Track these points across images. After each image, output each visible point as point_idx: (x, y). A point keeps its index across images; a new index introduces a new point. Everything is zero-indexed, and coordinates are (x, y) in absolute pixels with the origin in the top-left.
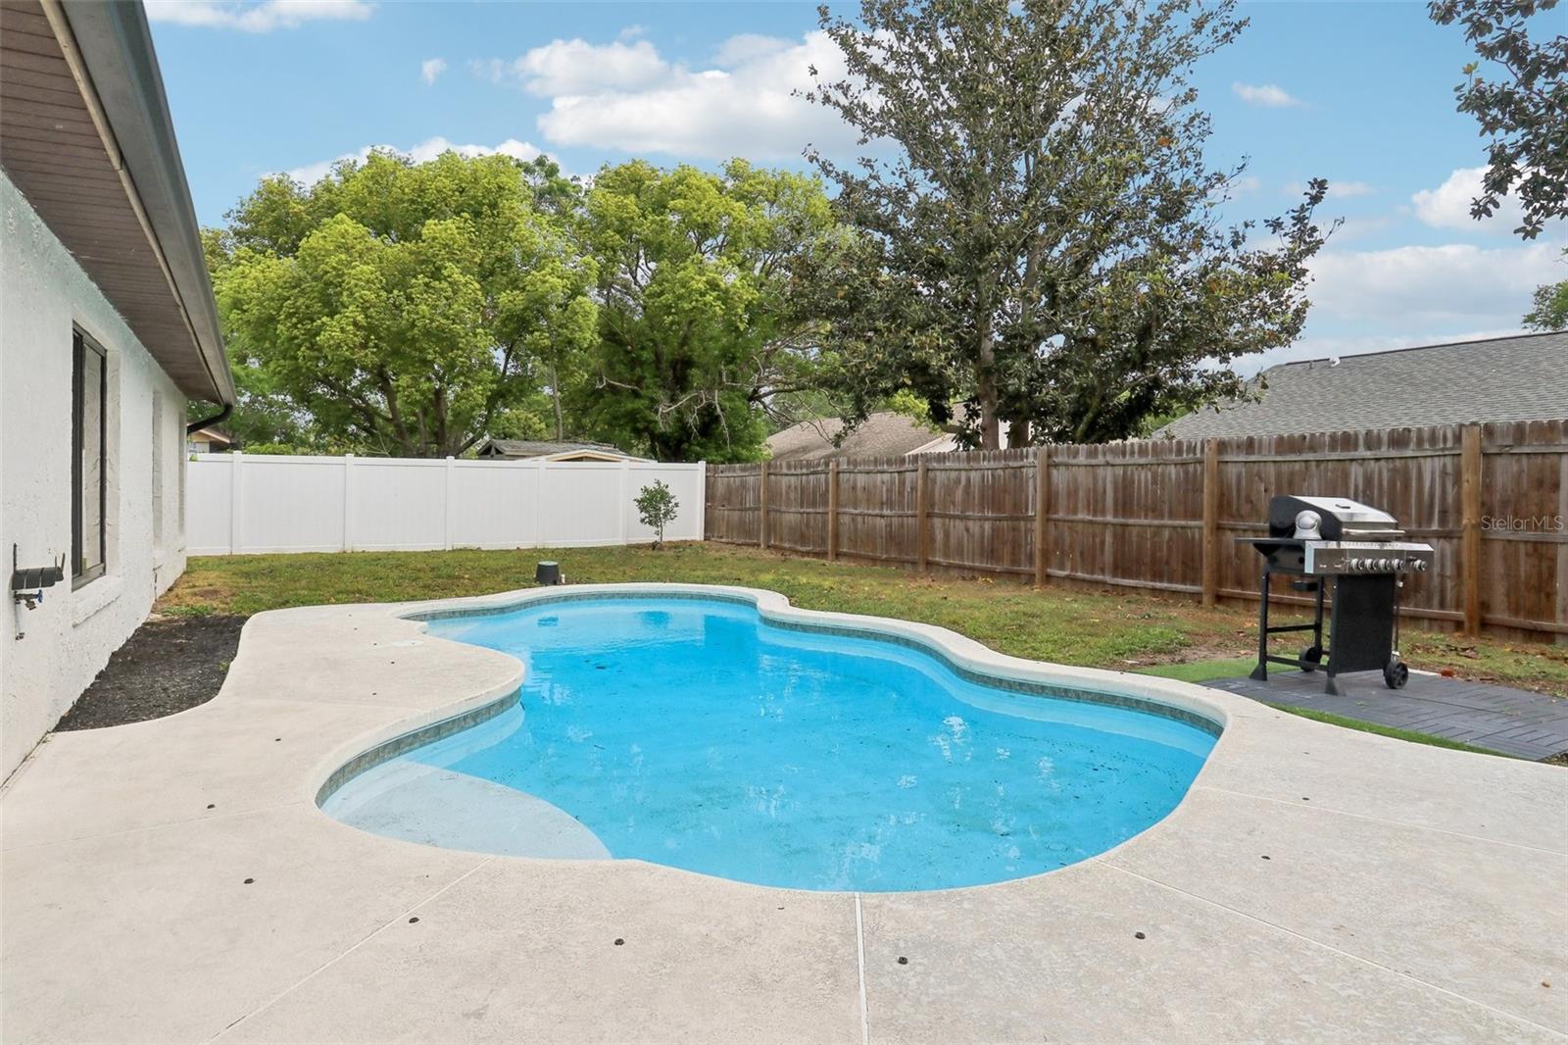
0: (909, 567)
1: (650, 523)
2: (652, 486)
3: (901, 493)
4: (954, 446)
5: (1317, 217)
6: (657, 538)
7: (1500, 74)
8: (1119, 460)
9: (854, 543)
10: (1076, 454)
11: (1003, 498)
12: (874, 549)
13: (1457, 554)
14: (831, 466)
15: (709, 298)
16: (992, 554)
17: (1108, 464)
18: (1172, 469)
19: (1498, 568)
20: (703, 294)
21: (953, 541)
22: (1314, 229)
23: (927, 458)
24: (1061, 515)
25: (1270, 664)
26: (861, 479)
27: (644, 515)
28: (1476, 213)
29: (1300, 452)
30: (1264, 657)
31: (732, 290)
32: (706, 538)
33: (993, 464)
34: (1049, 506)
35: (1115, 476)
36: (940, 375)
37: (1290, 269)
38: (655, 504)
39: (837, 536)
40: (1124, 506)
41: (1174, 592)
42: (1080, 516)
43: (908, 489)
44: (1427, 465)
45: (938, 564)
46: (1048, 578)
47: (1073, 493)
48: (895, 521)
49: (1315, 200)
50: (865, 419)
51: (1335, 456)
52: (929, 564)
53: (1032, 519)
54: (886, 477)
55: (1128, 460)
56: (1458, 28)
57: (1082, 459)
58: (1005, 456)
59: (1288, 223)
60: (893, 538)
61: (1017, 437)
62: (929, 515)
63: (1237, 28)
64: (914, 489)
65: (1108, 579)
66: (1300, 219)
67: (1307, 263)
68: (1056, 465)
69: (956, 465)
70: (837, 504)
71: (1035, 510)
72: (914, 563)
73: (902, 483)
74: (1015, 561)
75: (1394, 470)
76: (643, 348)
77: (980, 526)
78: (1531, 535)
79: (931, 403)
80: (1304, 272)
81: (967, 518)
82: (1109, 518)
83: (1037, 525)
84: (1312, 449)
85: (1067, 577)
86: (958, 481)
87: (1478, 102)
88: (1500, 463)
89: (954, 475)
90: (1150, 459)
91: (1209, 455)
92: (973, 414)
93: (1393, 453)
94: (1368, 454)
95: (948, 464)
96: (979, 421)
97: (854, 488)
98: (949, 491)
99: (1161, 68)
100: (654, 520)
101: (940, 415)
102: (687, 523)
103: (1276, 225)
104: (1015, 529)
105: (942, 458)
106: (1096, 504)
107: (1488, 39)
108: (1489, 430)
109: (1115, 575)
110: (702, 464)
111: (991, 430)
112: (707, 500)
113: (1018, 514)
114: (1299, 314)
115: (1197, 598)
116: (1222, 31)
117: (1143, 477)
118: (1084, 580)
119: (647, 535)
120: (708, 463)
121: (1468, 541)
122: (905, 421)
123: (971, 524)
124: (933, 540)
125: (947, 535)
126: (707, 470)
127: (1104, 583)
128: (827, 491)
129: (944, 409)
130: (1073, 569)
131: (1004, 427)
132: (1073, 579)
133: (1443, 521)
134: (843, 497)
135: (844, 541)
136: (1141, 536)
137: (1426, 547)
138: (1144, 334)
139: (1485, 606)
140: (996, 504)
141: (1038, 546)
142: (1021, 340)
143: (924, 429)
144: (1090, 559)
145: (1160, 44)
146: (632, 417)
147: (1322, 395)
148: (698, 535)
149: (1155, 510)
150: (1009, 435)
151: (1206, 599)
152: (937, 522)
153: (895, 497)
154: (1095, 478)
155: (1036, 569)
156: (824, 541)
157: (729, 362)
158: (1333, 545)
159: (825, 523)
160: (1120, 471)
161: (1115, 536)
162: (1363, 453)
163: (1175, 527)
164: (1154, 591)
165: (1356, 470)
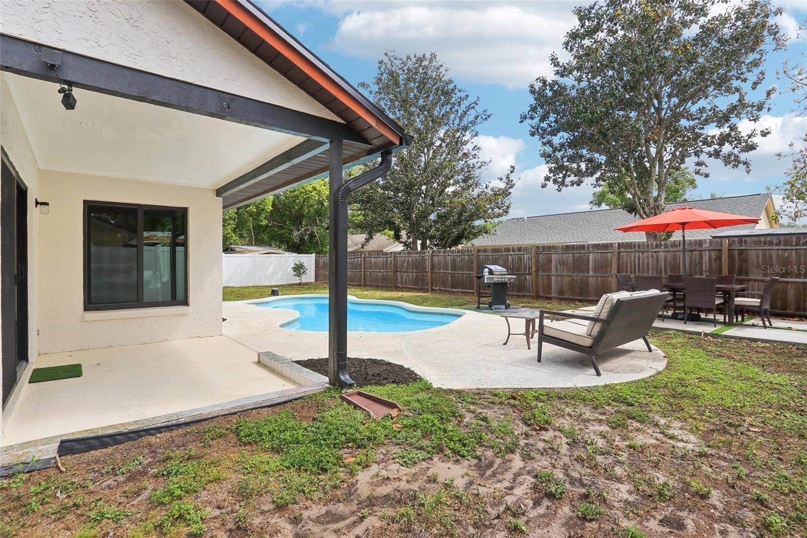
0: (390, 288)
1: (298, 276)
2: (298, 263)
3: (387, 264)
4: (403, 248)
5: (512, 177)
6: (300, 281)
7: (548, 149)
8: (452, 254)
9: (371, 281)
10: (440, 252)
11: (419, 265)
12: (378, 283)
13: (532, 279)
14: (363, 255)
15: (313, 194)
16: (416, 283)
17: (449, 255)
18: (466, 257)
19: (540, 282)
20: (311, 192)
21: (404, 279)
22: (512, 181)
23: (395, 253)
24: (436, 271)
25: (481, 305)
26: (373, 260)
27: (295, 273)
28: (542, 187)
29: (497, 252)
30: (479, 304)
31: (322, 190)
32: (316, 281)
33: (416, 255)
34: (433, 268)
35: (451, 259)
36: (398, 225)
37: (505, 193)
38: (299, 269)
39: (365, 279)
40: (453, 268)
41: (468, 292)
42: (441, 271)
43: (389, 263)
44: (525, 256)
45: (399, 287)
46: (433, 290)
47: (439, 264)
48: (385, 273)
49: (512, 172)
50: (372, 239)
51: (505, 254)
52: (396, 287)
53: (428, 272)
54: (382, 259)
55: (454, 254)
56: (537, 137)
57: (442, 254)
58: (420, 253)
59: (504, 178)
60: (385, 279)
61: (424, 246)
62: (396, 271)
63: (489, 117)
64: (391, 263)
65: (450, 289)
66: (508, 178)
67: (510, 191)
68: (434, 256)
69: (404, 255)
70: (365, 268)
71: (428, 269)
72: (391, 287)
73: (387, 261)
74: (423, 286)
75: (518, 257)
76: (286, 210)
77: (412, 275)
78: (546, 274)
79: (395, 233)
80: (510, 193)
81: (408, 272)
82: (450, 271)
83: (429, 274)
84: (500, 252)
85: (438, 289)
86: (405, 260)
87: (544, 155)
88: (540, 255)
89: (403, 258)
90: (460, 254)
91: (475, 253)
92: (409, 237)
93: (518, 253)
94: (513, 253)
95: (402, 255)
96: (411, 240)
97: (371, 263)
98: (402, 264)
99: (465, 129)
100: (299, 275)
101: (397, 237)
102: (309, 276)
103: (501, 179)
104: (423, 275)
105: (399, 253)
106: (446, 268)
107: (544, 141)
108: (538, 247)
109: (451, 288)
110: (314, 255)
111: (415, 243)
112: (316, 268)
113: (424, 270)
114: (508, 207)
115: (473, 293)
116: (484, 117)
117: (459, 259)
118: (443, 290)
119: (297, 280)
120: (316, 254)
121: (534, 274)
122: (384, 237)
123: (409, 274)
124: (397, 279)
125: (402, 277)
126: (316, 257)
127: (448, 291)
128: (361, 264)
129: (399, 235)
130: (440, 287)
131: (419, 242)
132: (440, 290)
133: (529, 271)
134: (367, 265)
135: (368, 280)
136: (458, 276)
137: (514, 277)
138: (461, 214)
139: (538, 292)
140: (417, 268)
141: (430, 280)
142: (424, 215)
143: (391, 240)
144: (444, 283)
145: (465, 122)
146: (281, 236)
147: (520, 230)
148: (313, 280)
149: (462, 269)
150: (421, 244)
151: (475, 294)
152: (399, 273)
153: (385, 266)
154: (445, 259)
155: (429, 288)
156: (360, 281)
157: (319, 216)
158: (492, 276)
159: (361, 275)
160: (452, 257)
161: (451, 277)
162: (511, 253)
163: (467, 274)
164: (462, 292)
165: (510, 257)
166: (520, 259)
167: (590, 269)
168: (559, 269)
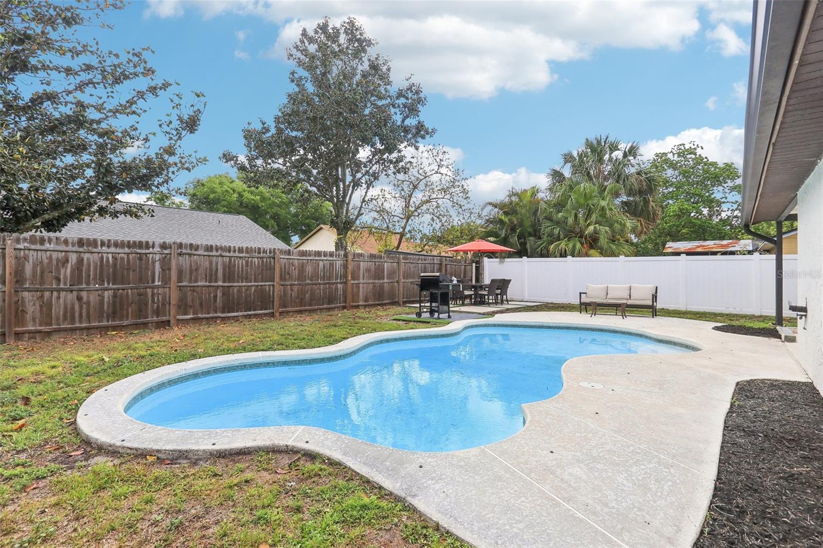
11: (126, 274)
17: (220, 255)
18: (256, 260)
24: (185, 283)
35: (223, 261)
40: (229, 277)
42: (200, 283)
46: (177, 322)
47: (194, 270)
65: (220, 315)
77: (97, 295)
78: (355, 282)
81: (79, 290)
82: (220, 283)
85: (191, 319)
90: (245, 254)
109: (222, 313)
115: (271, 315)
117: (241, 263)
123: (84, 294)
132: (195, 319)
136: (239, 292)
140: (118, 278)
144: (206, 306)
151: (276, 315)
154: (210, 261)
160: (227, 260)
161: (223, 294)
162: (323, 258)
163: (257, 286)
164: (245, 316)
165: (321, 263)
166: (331, 265)
167: (385, 276)
168: (365, 277)
